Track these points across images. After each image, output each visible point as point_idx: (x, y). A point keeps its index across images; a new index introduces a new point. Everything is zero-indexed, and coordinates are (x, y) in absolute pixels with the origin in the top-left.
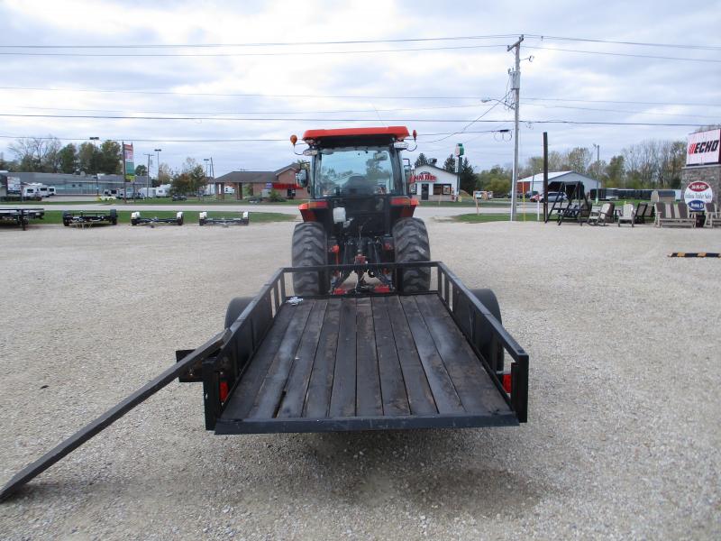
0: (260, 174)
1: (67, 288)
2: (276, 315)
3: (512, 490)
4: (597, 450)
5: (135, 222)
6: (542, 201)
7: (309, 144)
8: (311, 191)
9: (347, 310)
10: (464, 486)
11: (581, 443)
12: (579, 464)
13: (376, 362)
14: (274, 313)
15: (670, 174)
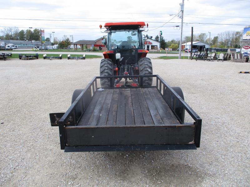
0: (90, 41)
1: (17, 82)
2: (93, 96)
3: (191, 174)
4: (225, 155)
5: (45, 58)
6: (190, 52)
7: (107, 28)
8: (107, 47)
9: (121, 94)
10: (171, 172)
11: (218, 152)
12: (218, 162)
13: (133, 117)
14: (92, 95)
15: (234, 43)
